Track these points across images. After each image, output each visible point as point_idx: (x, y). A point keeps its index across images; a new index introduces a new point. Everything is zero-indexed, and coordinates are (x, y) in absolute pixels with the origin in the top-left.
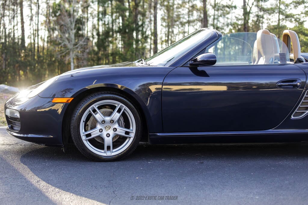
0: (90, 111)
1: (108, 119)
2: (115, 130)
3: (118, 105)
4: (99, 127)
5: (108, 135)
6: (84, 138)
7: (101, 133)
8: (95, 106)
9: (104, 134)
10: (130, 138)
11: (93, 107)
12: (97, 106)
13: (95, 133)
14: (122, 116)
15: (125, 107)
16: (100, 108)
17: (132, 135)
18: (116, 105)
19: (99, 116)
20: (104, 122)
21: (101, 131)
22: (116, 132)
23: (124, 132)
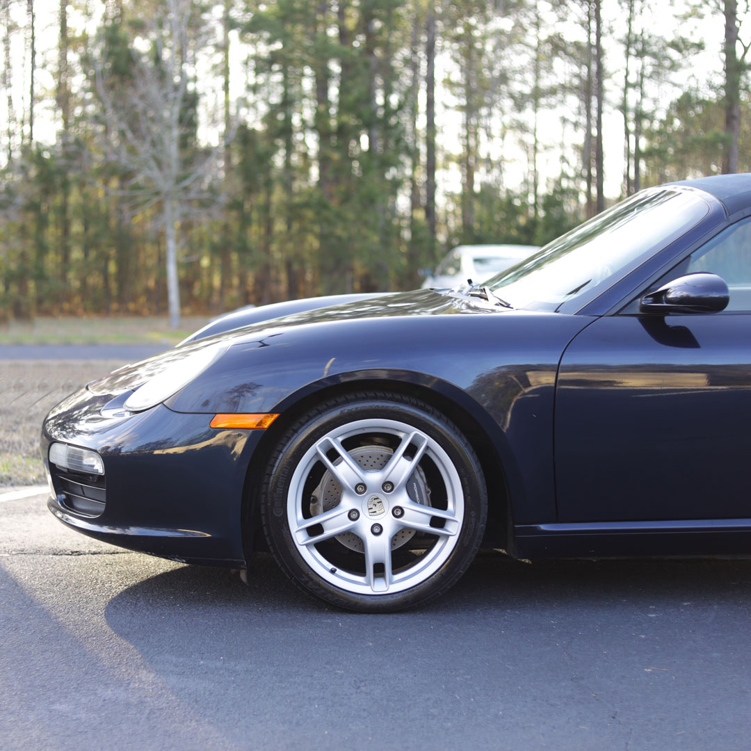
0: (317, 454)
1: (374, 478)
2: (398, 512)
3: (408, 434)
4: (347, 503)
5: (377, 530)
6: (300, 538)
7: (353, 523)
8: (334, 438)
9: (364, 526)
10: (447, 536)
11: (327, 440)
12: (340, 439)
13: (335, 523)
14: (420, 469)
15: (427, 439)
16: (349, 444)
17: (454, 529)
18: (401, 435)
19: (345, 470)
20: (361, 488)
21: (353, 515)
22: (400, 520)
23: (428, 519)
